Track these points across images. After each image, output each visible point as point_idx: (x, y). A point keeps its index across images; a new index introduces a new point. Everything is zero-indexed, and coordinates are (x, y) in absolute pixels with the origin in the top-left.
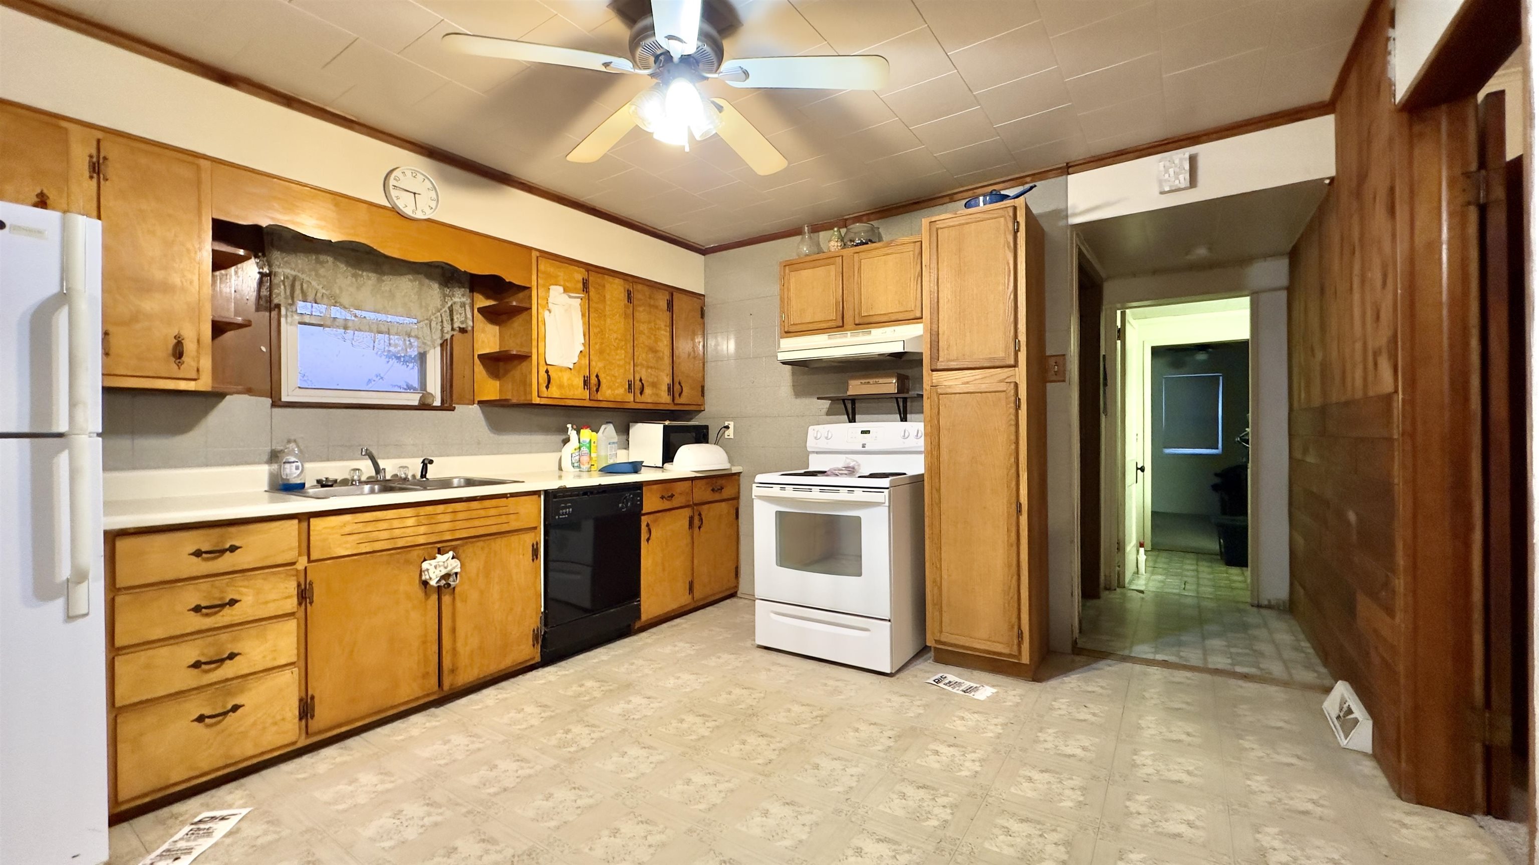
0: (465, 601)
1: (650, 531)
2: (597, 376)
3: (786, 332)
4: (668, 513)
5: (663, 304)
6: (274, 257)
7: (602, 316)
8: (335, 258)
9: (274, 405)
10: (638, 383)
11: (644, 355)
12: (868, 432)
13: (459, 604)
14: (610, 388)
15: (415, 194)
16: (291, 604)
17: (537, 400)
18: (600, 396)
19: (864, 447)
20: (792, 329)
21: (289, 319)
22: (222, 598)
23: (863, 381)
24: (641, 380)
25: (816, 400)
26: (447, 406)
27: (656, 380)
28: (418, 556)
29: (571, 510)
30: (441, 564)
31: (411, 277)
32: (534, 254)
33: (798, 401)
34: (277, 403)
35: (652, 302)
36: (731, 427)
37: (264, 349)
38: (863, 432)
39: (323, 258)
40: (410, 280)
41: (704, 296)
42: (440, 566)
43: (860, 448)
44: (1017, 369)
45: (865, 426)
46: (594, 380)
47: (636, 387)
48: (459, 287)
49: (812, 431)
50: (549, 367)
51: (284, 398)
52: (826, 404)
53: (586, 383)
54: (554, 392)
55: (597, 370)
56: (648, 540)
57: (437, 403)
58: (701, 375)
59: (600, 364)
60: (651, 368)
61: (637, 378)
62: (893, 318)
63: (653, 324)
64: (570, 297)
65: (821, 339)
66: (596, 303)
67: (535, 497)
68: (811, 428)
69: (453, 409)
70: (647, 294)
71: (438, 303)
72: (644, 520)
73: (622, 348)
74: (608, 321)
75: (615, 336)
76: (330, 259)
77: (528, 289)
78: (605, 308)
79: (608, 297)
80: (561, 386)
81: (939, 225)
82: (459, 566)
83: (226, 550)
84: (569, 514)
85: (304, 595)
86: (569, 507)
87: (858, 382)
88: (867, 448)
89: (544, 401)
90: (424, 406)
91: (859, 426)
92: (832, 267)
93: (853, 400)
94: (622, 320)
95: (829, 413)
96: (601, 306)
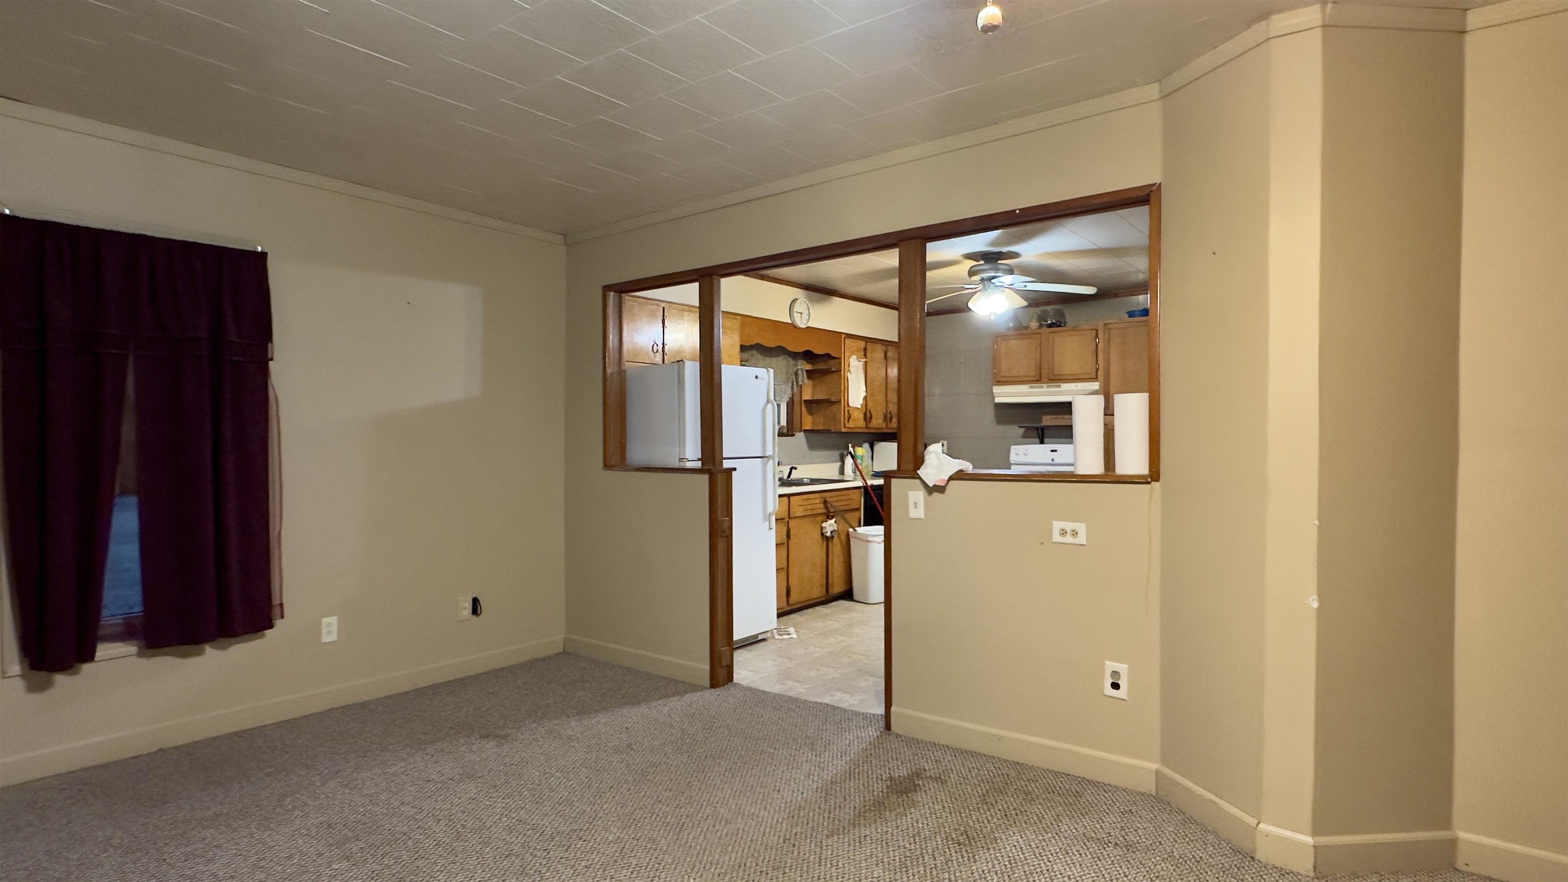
0: (836, 546)
2: (870, 412)
3: (998, 382)
8: (757, 352)
10: (889, 415)
11: (892, 395)
12: (1055, 451)
13: (834, 548)
14: (875, 419)
15: (801, 313)
17: (844, 430)
18: (867, 425)
19: (1053, 460)
20: (1002, 380)
23: (1053, 416)
24: (890, 413)
25: (1017, 428)
26: (791, 433)
28: (820, 519)
30: (831, 525)
32: (843, 336)
33: (1000, 427)
38: (1052, 451)
39: (753, 352)
43: (1050, 462)
45: (1054, 447)
46: (868, 415)
47: (888, 417)
49: (1014, 449)
50: (848, 408)
52: (1022, 430)
53: (865, 418)
54: (848, 423)
55: (870, 408)
57: (786, 431)
59: (872, 404)
60: (895, 403)
61: (888, 411)
62: (1077, 377)
64: (859, 360)
65: (1024, 388)
66: (870, 362)
67: (859, 490)
68: (1013, 448)
69: (793, 435)
70: (894, 352)
73: (881, 391)
74: (875, 374)
75: (878, 383)
77: (840, 359)
78: (874, 364)
79: (875, 357)
80: (854, 420)
81: (1110, 326)
85: (789, 534)
87: (1049, 417)
88: (1055, 461)
91: (1047, 447)
92: (1033, 341)
93: (1043, 429)
94: (882, 372)
95: (1025, 436)
96: (872, 364)
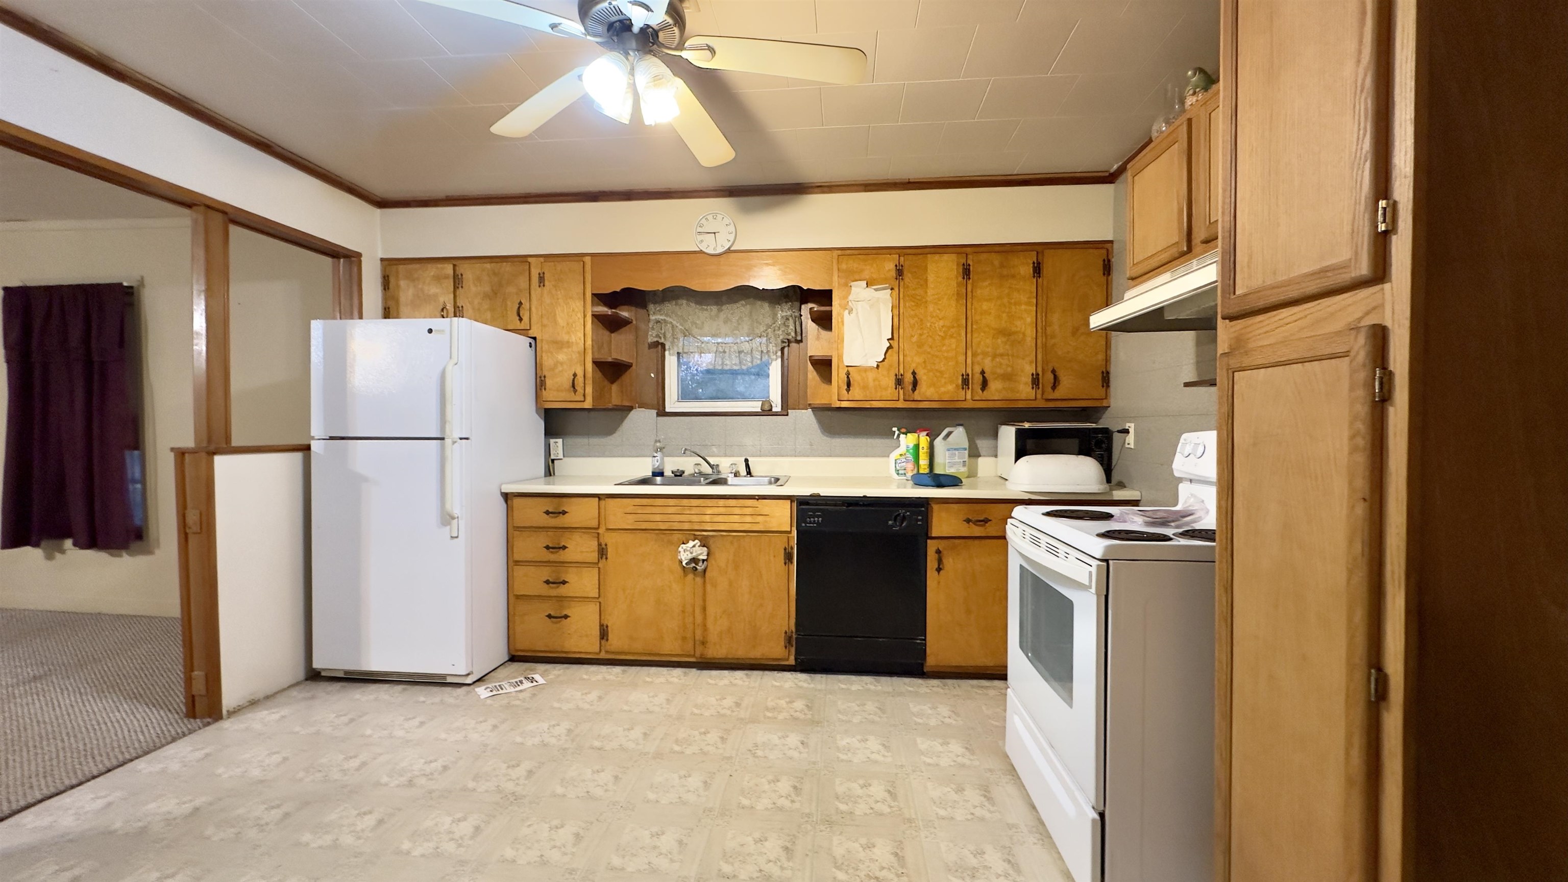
0: (715, 585)
1: (940, 561)
2: (914, 373)
3: (1131, 279)
4: (977, 542)
5: (1026, 270)
6: (650, 308)
7: (920, 302)
8: (687, 300)
9: (658, 415)
10: (978, 378)
11: (988, 341)
13: (709, 587)
14: (933, 385)
15: (715, 233)
16: (594, 557)
17: (837, 404)
18: (917, 395)
21: (671, 352)
22: (559, 544)
24: (983, 372)
26: (784, 413)
27: (1009, 369)
28: (678, 539)
29: (820, 519)
30: (689, 549)
31: (743, 302)
32: (836, 254)
34: (662, 413)
35: (1005, 272)
36: (1132, 431)
37: (652, 375)
39: (680, 301)
40: (743, 305)
41: (1111, 242)
42: (687, 551)
44: (1387, 286)
46: (909, 378)
47: (975, 382)
48: (786, 302)
49: (1184, 441)
50: (849, 368)
51: (667, 410)
53: (899, 382)
54: (856, 393)
55: (913, 366)
56: (939, 570)
57: (777, 408)
58: (1101, 357)
59: (918, 359)
60: (1002, 355)
61: (978, 369)
63: (1005, 300)
64: (876, 290)
66: (914, 290)
67: (788, 502)
68: (1180, 438)
69: (791, 414)
70: (996, 263)
71: (769, 321)
72: (932, 546)
73: (951, 336)
74: (931, 308)
75: (941, 323)
76: (684, 302)
77: (831, 291)
78: (926, 292)
79: (931, 277)
80: (865, 387)
82: (705, 553)
83: (560, 513)
84: (818, 523)
85: (602, 552)
86: (818, 516)
89: (845, 404)
90: (767, 412)
94: (953, 303)
96: (920, 292)
